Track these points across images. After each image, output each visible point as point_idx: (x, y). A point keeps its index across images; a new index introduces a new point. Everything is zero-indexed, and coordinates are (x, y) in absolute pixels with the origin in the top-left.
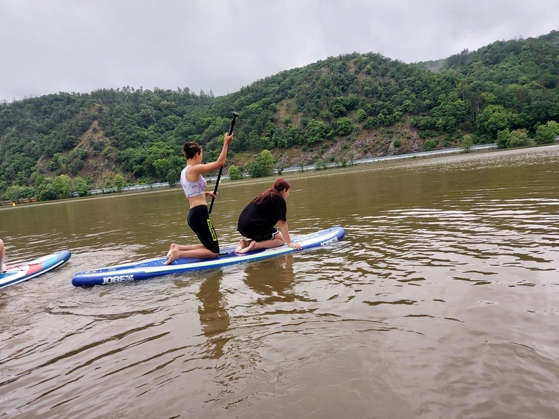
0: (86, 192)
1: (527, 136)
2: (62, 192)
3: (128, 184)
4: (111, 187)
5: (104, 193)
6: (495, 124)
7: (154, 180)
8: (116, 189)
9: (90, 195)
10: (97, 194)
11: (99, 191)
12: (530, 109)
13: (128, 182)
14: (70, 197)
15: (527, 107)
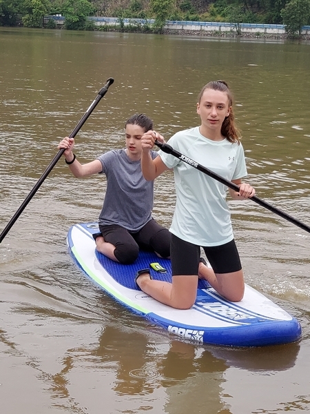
0: (82, 20)
2: (30, 11)
3: (182, 15)
4: (142, 16)
5: (122, 29)
7: (249, 13)
8: (151, 22)
9: (92, 28)
10: (106, 29)
11: (113, 22)
13: (184, 8)
14: (45, 26)
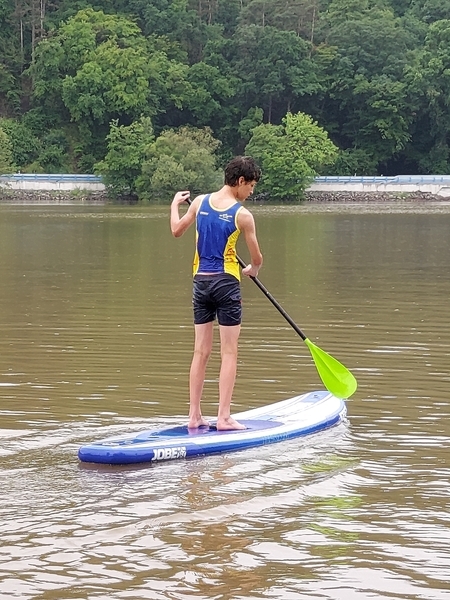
1: (212, 160)
6: (101, 90)
12: (230, 54)
15: (221, 41)
